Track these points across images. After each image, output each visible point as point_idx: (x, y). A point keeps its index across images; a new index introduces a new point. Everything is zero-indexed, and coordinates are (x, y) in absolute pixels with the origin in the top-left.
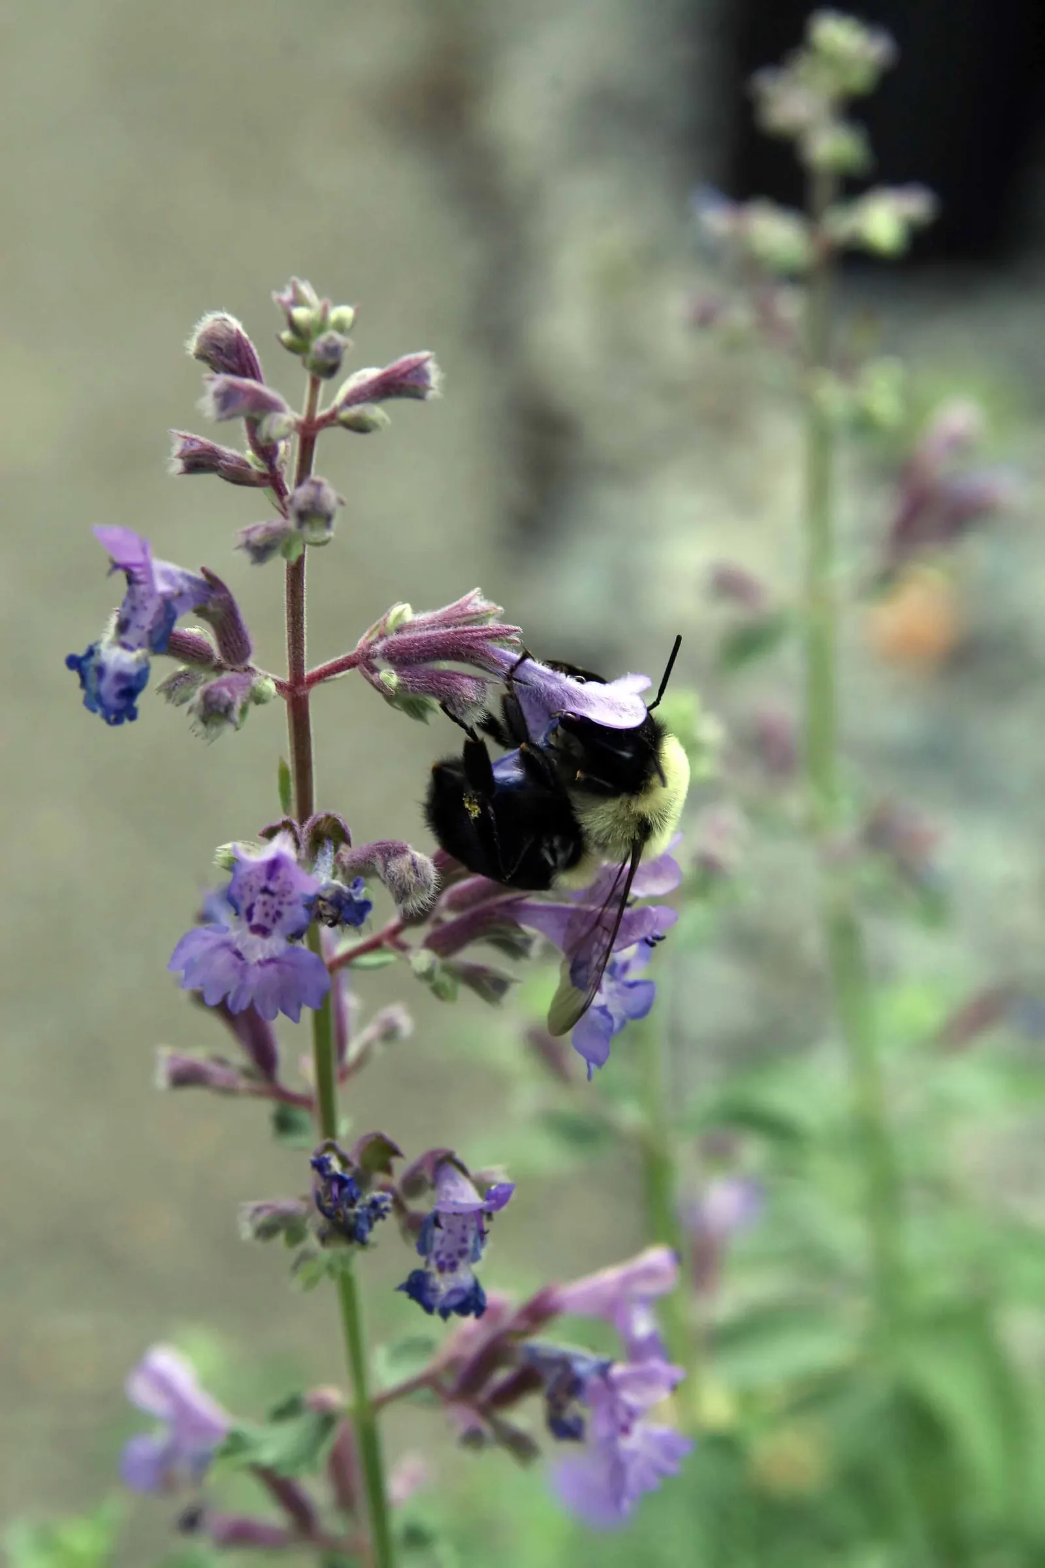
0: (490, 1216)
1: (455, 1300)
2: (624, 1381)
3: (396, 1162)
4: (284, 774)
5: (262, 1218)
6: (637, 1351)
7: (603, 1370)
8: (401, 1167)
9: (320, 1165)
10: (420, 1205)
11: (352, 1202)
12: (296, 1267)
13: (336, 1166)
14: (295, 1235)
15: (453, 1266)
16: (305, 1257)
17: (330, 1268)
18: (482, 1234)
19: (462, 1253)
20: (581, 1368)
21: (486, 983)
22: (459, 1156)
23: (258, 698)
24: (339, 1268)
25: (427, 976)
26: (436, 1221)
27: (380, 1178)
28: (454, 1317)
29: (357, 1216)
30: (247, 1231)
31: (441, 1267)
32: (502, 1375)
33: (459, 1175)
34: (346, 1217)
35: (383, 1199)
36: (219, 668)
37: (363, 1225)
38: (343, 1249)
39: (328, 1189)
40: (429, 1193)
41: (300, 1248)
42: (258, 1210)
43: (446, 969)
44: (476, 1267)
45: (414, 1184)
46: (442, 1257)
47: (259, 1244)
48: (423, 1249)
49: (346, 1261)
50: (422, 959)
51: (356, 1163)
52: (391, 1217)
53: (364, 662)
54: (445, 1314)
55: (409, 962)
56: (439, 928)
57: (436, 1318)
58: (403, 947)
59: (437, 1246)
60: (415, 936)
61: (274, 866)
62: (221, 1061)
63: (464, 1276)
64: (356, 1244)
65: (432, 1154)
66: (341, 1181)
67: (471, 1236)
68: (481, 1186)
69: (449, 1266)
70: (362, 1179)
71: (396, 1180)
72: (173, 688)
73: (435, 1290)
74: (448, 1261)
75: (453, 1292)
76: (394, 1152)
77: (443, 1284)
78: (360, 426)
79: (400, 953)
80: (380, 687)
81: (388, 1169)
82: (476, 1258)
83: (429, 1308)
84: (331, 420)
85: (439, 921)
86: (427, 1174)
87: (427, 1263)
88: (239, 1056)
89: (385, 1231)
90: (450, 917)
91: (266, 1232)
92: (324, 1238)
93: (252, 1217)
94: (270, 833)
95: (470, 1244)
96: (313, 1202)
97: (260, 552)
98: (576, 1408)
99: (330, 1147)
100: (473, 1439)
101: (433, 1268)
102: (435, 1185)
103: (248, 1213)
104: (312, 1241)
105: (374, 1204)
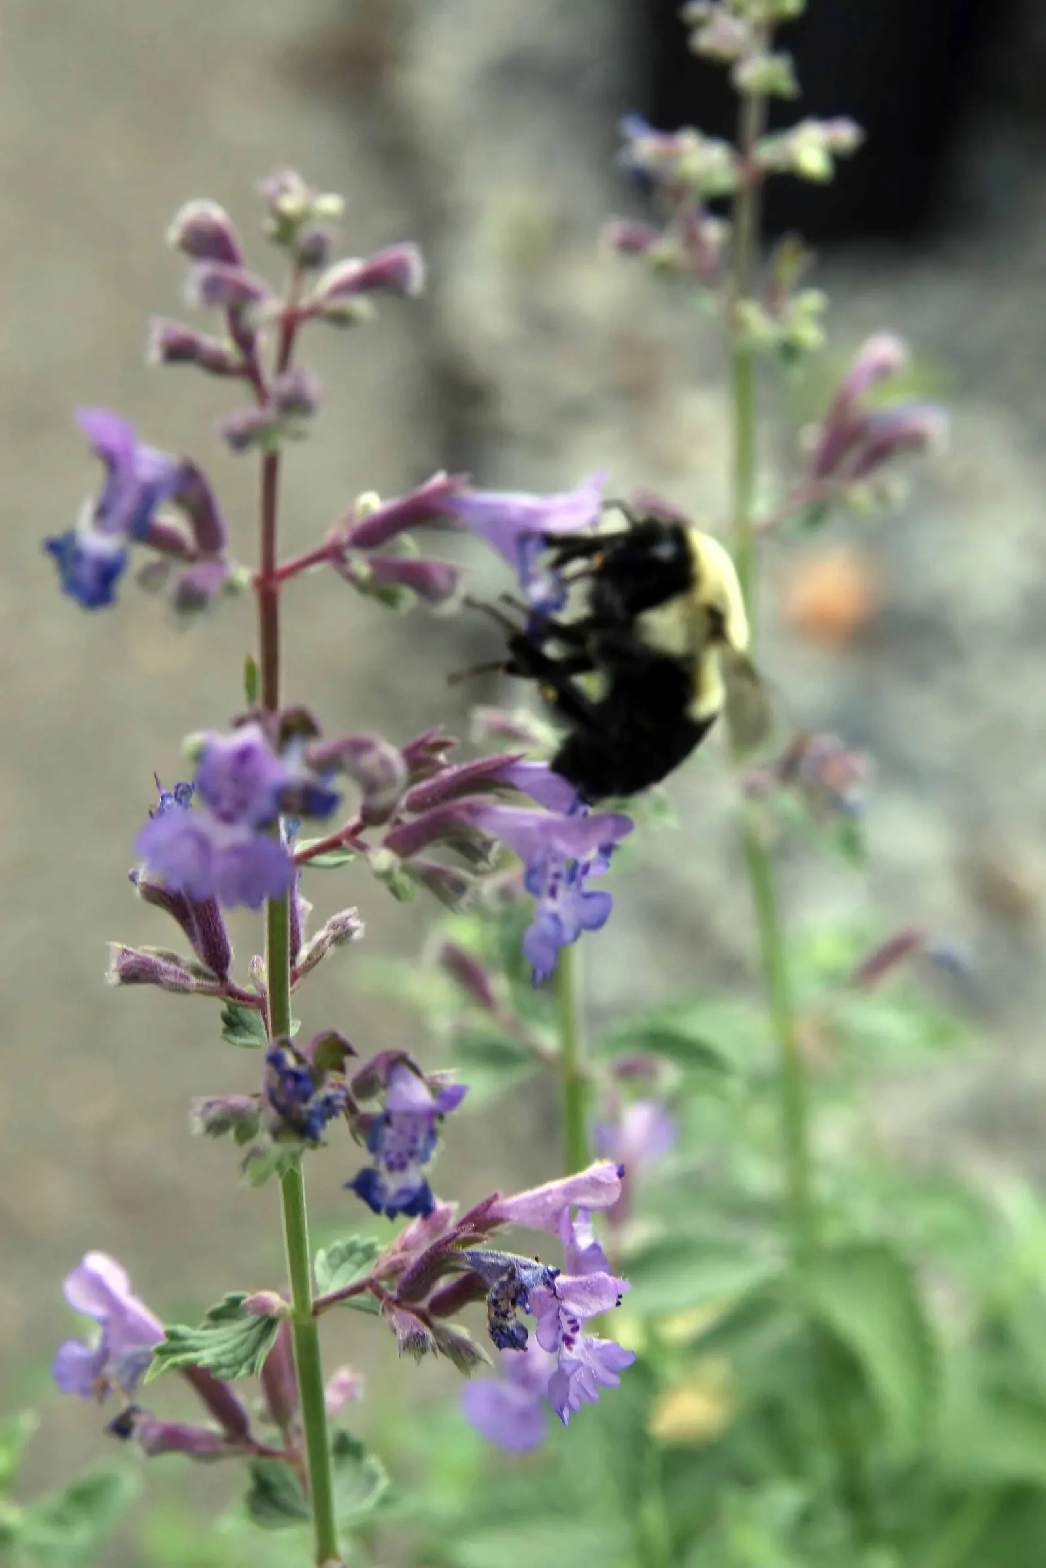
0: (441, 1117)
1: (404, 1200)
2: (568, 1290)
3: (348, 1061)
4: (250, 669)
5: (214, 1113)
6: (579, 1263)
7: (549, 1279)
8: (354, 1066)
9: (275, 1060)
10: (372, 1106)
11: (305, 1098)
12: (245, 1164)
13: (290, 1061)
14: (245, 1132)
15: (402, 1166)
16: (255, 1153)
17: (279, 1166)
18: (432, 1134)
19: (412, 1153)
20: (526, 1275)
21: (445, 885)
22: (412, 1057)
23: (232, 589)
24: (288, 1166)
25: (386, 875)
26: (387, 1119)
27: (332, 1077)
28: (401, 1218)
29: (311, 1113)
30: (197, 1126)
31: (391, 1167)
32: (443, 1283)
33: (412, 1076)
34: (300, 1113)
35: (337, 1097)
36: (191, 558)
37: (316, 1122)
38: (294, 1145)
39: (283, 1082)
40: (382, 1093)
41: (249, 1145)
42: (209, 1105)
43: (405, 869)
44: (427, 1169)
45: (366, 1085)
46: (392, 1157)
47: (210, 1139)
48: (373, 1147)
49: (295, 1158)
50: (383, 858)
51: (310, 1060)
52: (342, 1114)
53: (334, 554)
54: (392, 1214)
55: (368, 860)
56: (398, 828)
57: (383, 1218)
58: (362, 847)
59: (387, 1145)
60: (374, 835)
61: (244, 755)
62: (172, 958)
63: (413, 1177)
64: (308, 1140)
65: (387, 1054)
66: (296, 1077)
67: (422, 1137)
68: (435, 1088)
69: (398, 1165)
70: (315, 1077)
71: (348, 1081)
72: (148, 577)
73: (383, 1190)
74: (397, 1162)
75: (402, 1192)
76: (348, 1051)
77: (392, 1184)
78: (342, 319)
79: (358, 852)
80: (352, 578)
81: (341, 1068)
82: (425, 1158)
83: (376, 1208)
84: (314, 312)
85: (398, 822)
86: (381, 1075)
87: (377, 1162)
88: (189, 954)
89: (337, 1128)
90: (409, 818)
91: (216, 1127)
92: (276, 1134)
93: (203, 1114)
94: (240, 723)
95: (421, 1145)
96: (266, 1099)
97: (240, 440)
98: (519, 1316)
99: (286, 1043)
100: (415, 1344)
101: (382, 1167)
102: (387, 1085)
103: (199, 1108)
104: (263, 1138)
105: (328, 1101)
